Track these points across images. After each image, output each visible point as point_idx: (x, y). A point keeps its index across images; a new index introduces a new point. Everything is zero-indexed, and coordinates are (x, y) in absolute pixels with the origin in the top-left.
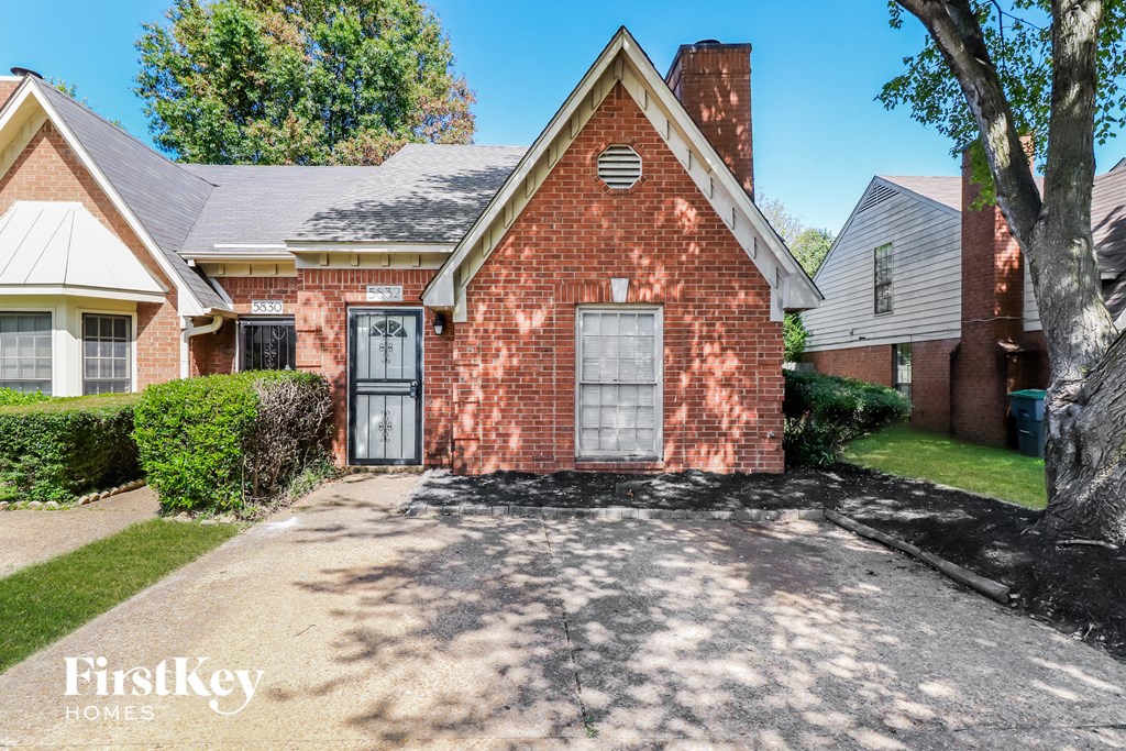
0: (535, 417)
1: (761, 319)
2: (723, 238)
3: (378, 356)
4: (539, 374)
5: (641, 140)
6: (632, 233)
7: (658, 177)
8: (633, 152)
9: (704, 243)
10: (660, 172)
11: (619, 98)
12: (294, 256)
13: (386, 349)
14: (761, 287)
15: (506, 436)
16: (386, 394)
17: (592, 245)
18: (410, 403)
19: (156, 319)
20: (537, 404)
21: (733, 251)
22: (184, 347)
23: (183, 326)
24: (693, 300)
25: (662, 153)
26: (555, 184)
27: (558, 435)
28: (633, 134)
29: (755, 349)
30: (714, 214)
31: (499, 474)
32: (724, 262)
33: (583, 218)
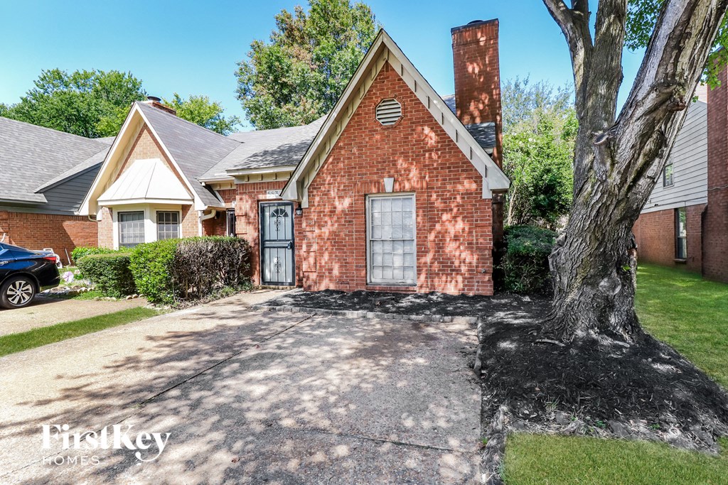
0: (344, 260)
1: (477, 197)
2: (452, 148)
3: (274, 227)
4: (346, 235)
5: (401, 94)
6: (396, 150)
7: (411, 116)
8: (397, 102)
9: (439, 152)
10: (411, 112)
11: (387, 71)
12: (234, 178)
13: (278, 224)
14: (476, 177)
15: (330, 270)
16: (278, 247)
17: (373, 159)
18: (289, 252)
19: (189, 212)
20: (345, 253)
21: (458, 156)
22: (200, 226)
23: (200, 215)
24: (433, 188)
25: (412, 101)
26: (352, 126)
27: (357, 270)
28: (395, 91)
29: (472, 217)
30: (445, 134)
31: (327, 291)
32: (452, 163)
33: (368, 145)
